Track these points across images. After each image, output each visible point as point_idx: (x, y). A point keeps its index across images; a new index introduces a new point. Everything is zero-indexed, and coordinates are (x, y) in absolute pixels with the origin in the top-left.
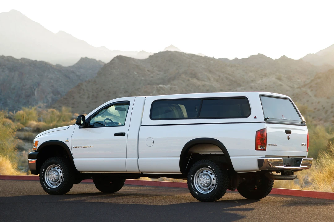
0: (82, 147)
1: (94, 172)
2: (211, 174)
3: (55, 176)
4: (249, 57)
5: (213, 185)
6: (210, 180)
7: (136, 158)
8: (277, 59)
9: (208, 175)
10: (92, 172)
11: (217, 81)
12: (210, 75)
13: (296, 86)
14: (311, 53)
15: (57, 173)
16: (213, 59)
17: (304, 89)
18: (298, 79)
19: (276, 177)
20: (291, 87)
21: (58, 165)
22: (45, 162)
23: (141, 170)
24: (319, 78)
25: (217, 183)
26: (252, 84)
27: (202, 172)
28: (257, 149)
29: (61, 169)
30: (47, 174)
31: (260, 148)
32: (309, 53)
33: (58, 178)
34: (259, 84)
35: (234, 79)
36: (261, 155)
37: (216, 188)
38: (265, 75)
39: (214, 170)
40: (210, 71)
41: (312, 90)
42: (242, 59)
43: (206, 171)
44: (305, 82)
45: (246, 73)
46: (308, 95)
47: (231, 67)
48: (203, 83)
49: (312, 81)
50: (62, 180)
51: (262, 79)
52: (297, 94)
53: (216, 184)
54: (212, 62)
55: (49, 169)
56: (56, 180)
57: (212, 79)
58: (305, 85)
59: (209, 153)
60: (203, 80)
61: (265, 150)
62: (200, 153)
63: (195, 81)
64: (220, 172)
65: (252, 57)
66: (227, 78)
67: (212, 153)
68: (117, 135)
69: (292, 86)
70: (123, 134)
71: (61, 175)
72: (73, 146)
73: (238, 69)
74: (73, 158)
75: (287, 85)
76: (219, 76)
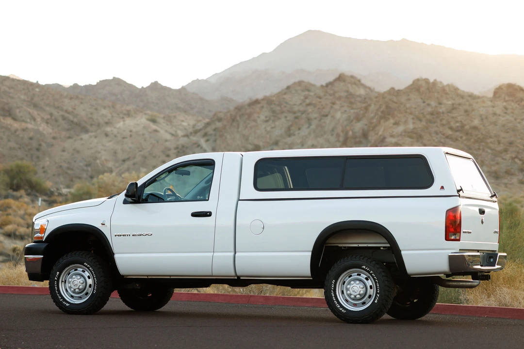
0: (131, 235)
1: (149, 277)
2: (367, 279)
3: (79, 284)
4: (97, 83)
5: (370, 296)
6: (364, 289)
7: (232, 254)
8: (145, 87)
9: (360, 280)
10: (146, 277)
11: (47, 123)
12: (35, 113)
13: (180, 133)
14: (200, 79)
15: (82, 279)
16: (37, 85)
17: (194, 139)
18: (183, 121)
19: (461, 283)
20: (173, 135)
21: (85, 266)
22: (61, 260)
23: (239, 274)
24: (220, 120)
25: (378, 293)
26: (108, 129)
27: (351, 276)
28: (447, 238)
29: (91, 271)
30: (63, 280)
31: (453, 238)
32: (196, 79)
33: (84, 288)
34: (119, 128)
35: (75, 120)
36: (453, 248)
37: (376, 302)
38: (128, 114)
39: (372, 273)
40: (35, 106)
41: (207, 140)
42: (86, 86)
43: (356, 274)
44: (194, 126)
45: (96, 109)
46: (202, 148)
47: (71, 99)
48: (24, 125)
49: (208, 124)
50: (93, 291)
51: (124, 121)
52: (183, 146)
53: (376, 296)
54: (37, 90)
55: (67, 273)
56: (81, 291)
57: (39, 119)
58: (196, 132)
59: (365, 245)
60: (24, 121)
61: (459, 240)
62: (340, 245)
63: (9, 121)
64: (383, 276)
65: (104, 84)
66: (64, 118)
67: (360, 245)
68: (195, 215)
69: (173, 133)
70: (207, 214)
71: (90, 281)
72: (114, 233)
73: (81, 103)
74: (114, 254)
75: (166, 131)
76: (51, 115)
